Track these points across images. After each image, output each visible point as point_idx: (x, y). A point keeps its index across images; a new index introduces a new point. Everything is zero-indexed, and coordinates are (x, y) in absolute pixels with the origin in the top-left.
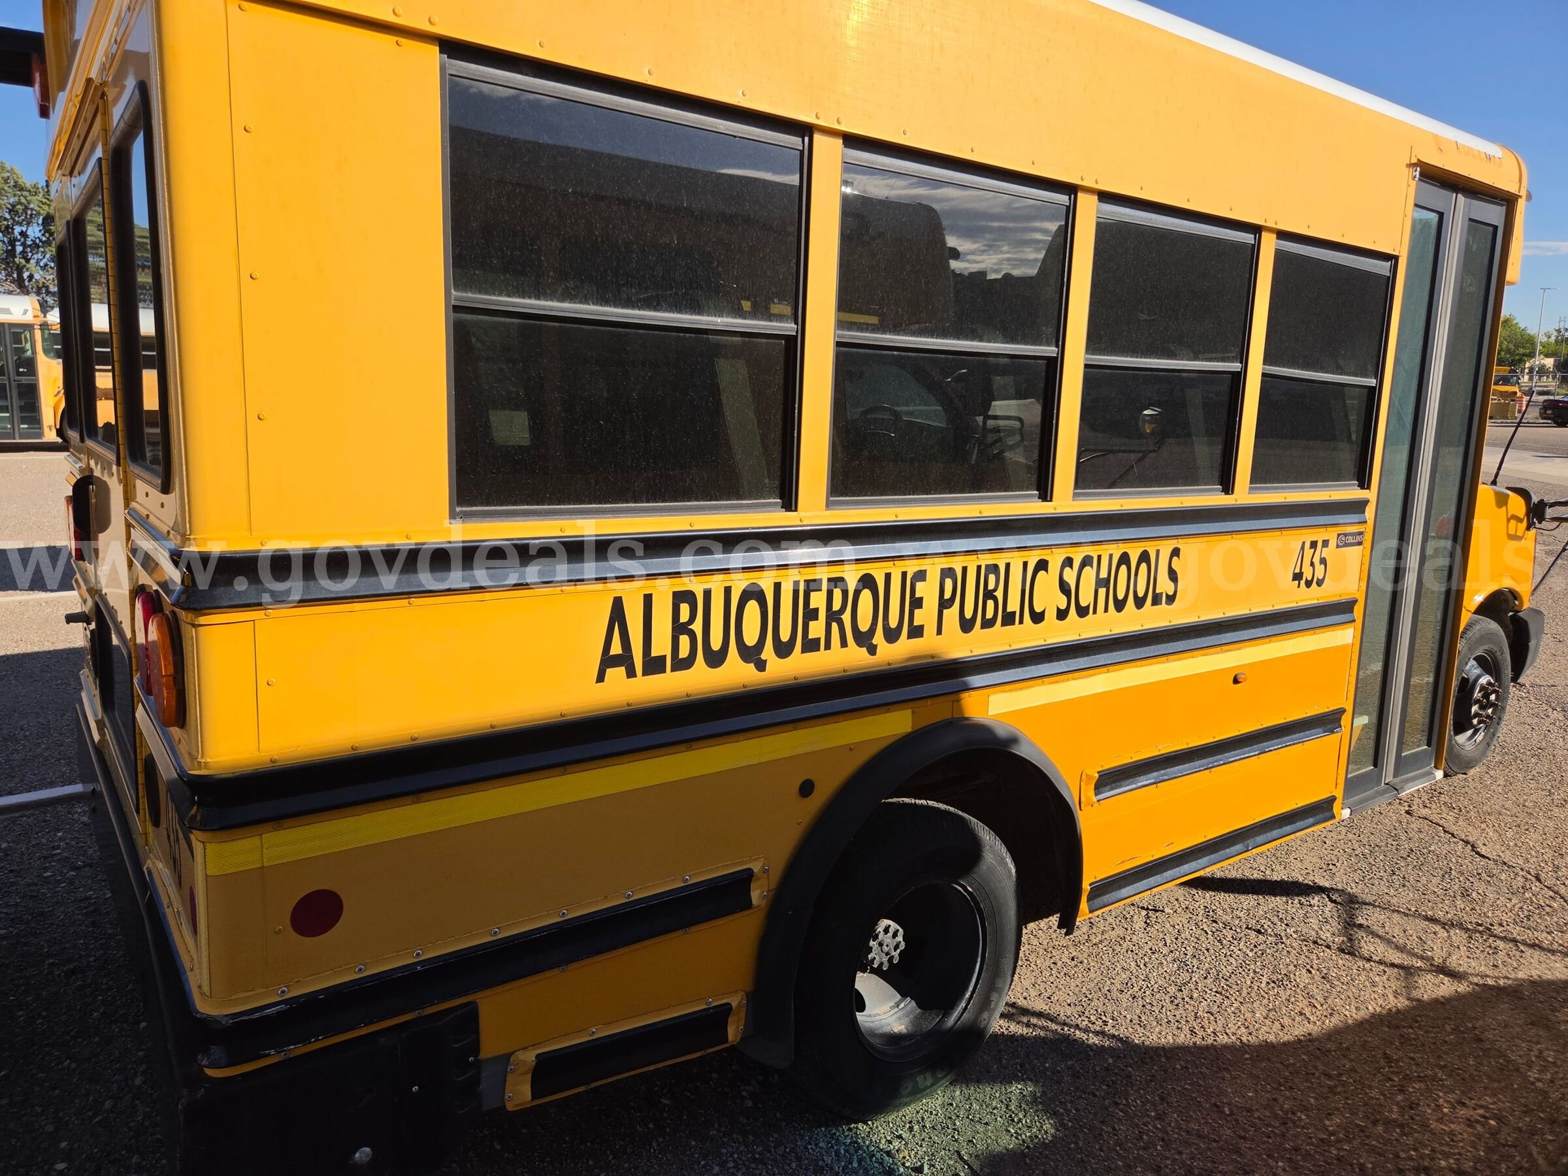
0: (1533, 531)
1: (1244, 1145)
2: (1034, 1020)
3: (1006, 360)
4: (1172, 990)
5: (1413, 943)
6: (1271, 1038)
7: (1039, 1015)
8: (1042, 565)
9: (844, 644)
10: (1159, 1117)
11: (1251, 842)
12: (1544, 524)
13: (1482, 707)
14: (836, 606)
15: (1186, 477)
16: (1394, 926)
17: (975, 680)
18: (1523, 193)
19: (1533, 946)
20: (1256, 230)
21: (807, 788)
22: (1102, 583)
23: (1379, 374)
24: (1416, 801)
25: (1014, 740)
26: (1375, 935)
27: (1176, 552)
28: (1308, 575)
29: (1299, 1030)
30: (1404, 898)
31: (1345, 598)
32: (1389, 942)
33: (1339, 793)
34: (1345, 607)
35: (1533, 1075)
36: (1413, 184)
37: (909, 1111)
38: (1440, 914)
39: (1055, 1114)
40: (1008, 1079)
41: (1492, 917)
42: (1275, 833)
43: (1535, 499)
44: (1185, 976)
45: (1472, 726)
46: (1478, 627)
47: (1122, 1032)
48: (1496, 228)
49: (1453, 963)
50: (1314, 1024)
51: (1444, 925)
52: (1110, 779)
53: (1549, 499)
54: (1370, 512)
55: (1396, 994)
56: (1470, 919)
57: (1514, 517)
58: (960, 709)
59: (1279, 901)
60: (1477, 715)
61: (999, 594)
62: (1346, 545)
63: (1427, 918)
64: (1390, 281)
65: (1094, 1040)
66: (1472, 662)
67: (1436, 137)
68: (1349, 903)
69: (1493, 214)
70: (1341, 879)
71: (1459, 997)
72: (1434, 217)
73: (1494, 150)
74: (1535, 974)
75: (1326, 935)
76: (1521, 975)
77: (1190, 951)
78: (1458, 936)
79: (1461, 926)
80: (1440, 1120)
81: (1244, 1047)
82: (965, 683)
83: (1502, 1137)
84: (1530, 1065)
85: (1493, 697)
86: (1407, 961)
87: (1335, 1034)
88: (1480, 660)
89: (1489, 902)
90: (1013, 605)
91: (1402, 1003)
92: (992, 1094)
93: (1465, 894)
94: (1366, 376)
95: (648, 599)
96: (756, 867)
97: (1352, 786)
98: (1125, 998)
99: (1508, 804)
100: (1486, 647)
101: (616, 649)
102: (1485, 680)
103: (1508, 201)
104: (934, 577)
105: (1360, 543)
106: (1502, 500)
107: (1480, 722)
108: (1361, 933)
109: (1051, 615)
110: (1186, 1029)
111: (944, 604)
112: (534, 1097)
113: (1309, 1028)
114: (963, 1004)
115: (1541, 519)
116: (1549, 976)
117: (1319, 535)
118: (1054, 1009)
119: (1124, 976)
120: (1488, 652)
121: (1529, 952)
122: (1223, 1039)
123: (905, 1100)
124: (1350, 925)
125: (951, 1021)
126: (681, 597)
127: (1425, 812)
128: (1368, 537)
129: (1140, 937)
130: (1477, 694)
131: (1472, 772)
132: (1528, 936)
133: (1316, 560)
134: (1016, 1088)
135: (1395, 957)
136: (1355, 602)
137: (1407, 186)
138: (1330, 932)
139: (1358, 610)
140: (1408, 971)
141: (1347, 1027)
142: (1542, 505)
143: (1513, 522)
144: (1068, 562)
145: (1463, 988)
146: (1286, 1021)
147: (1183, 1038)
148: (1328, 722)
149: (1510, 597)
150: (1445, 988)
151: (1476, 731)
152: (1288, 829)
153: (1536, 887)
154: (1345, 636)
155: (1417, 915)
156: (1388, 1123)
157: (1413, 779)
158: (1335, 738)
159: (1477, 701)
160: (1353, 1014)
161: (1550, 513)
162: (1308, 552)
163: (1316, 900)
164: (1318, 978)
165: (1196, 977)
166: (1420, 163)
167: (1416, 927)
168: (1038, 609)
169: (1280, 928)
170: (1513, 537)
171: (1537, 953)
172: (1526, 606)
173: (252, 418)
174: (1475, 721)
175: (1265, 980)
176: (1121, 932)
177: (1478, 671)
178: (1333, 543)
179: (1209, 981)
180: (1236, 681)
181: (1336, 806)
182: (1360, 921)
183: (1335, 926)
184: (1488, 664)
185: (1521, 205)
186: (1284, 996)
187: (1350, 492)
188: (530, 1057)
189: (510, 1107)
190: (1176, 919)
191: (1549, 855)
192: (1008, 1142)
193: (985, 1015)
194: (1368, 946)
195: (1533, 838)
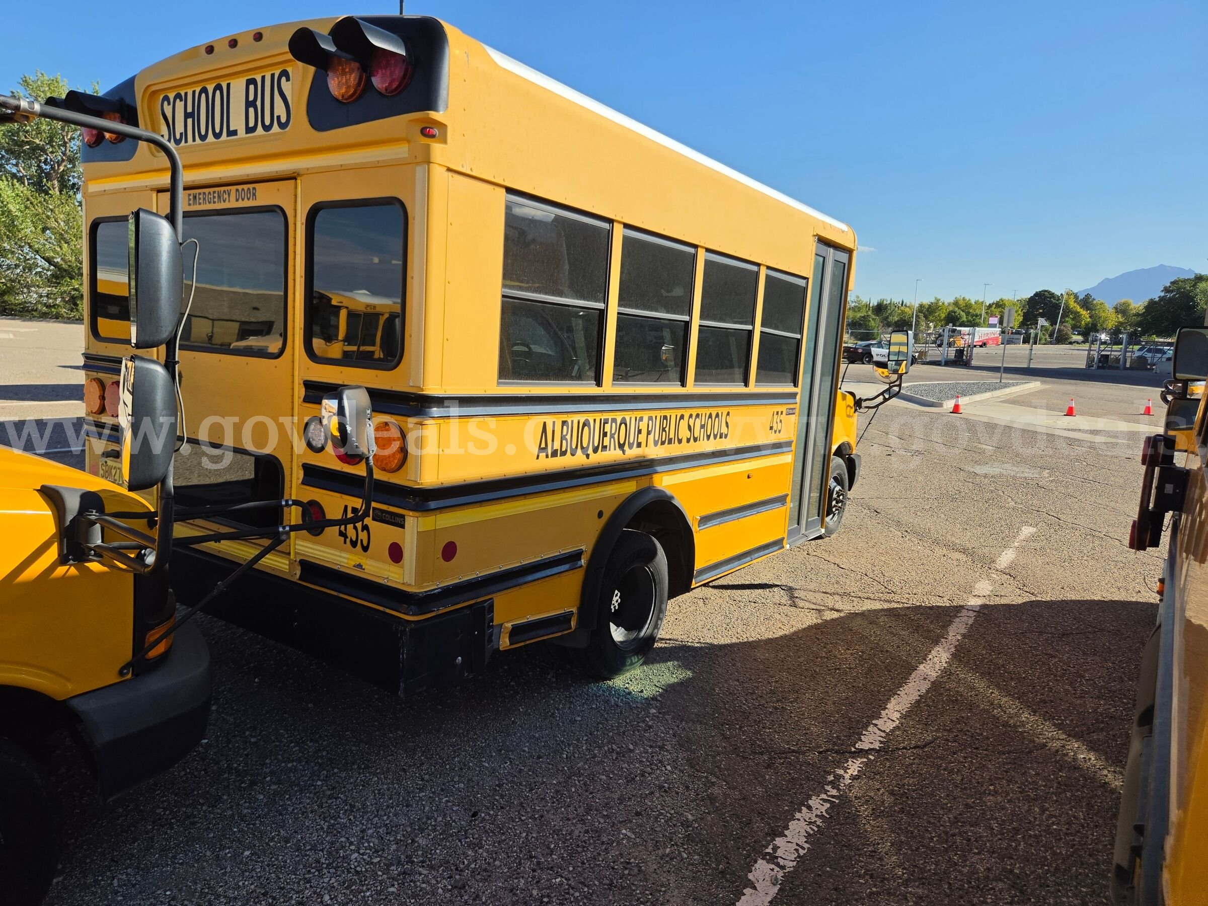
0: (857, 413)
1: (768, 670)
2: (668, 642)
3: (667, 322)
4: (725, 626)
5: (819, 601)
6: (770, 637)
7: (670, 639)
8: (682, 417)
9: (615, 449)
10: (734, 665)
11: (753, 557)
12: (861, 410)
13: (837, 502)
14: (613, 432)
15: (731, 380)
16: (810, 596)
17: (659, 469)
18: (855, 249)
19: (867, 598)
20: (759, 265)
21: (600, 514)
22: (702, 426)
23: (801, 333)
24: (810, 549)
25: (672, 497)
26: (803, 600)
27: (728, 414)
28: (775, 428)
29: (780, 633)
30: (812, 586)
31: (788, 440)
32: (810, 602)
33: (785, 536)
34: (789, 444)
35: (872, 638)
36: (815, 244)
37: (628, 675)
38: (828, 591)
39: (690, 669)
40: (666, 661)
41: (849, 590)
42: (762, 553)
43: (857, 398)
44: (728, 621)
45: (833, 512)
46: (834, 461)
47: (708, 641)
48: (845, 264)
49: (837, 607)
50: (787, 631)
51: (831, 594)
52: (705, 520)
53: (864, 398)
54: (798, 397)
55: (816, 618)
56: (840, 591)
57: (849, 406)
58: (653, 483)
59: (760, 591)
60: (835, 506)
61: (667, 429)
62: (790, 414)
63: (823, 592)
64: (805, 289)
65: (697, 645)
66: (832, 480)
67: (823, 222)
68: (791, 589)
69: (843, 257)
70: (784, 581)
71: (841, 618)
72: (821, 259)
73: (843, 227)
74: (869, 608)
75: (783, 601)
76: (864, 609)
77: (728, 612)
78: (837, 598)
79: (838, 594)
80: (841, 655)
81: (760, 641)
82: (655, 470)
83: (864, 657)
84: (871, 636)
85: (841, 497)
86: (818, 608)
87: (795, 633)
88: (835, 479)
89: (848, 585)
90: (672, 436)
91: (819, 621)
92: (663, 666)
93: (837, 582)
94: (796, 333)
95: (554, 423)
96: (583, 548)
97: (791, 533)
98: (705, 630)
99: (850, 548)
100: (838, 472)
101: (543, 445)
102: (838, 488)
103: (850, 252)
104: (646, 419)
105: (794, 414)
106: (844, 397)
107: (836, 510)
108: (797, 600)
109: (684, 440)
110: (735, 638)
111: (649, 433)
112: (511, 644)
113: (785, 632)
114: (647, 626)
115: (860, 407)
116: (874, 608)
117: (779, 409)
118: (675, 637)
119: (702, 623)
120: (839, 474)
121: (866, 601)
122: (751, 639)
123: (628, 668)
124: (792, 597)
125: (642, 634)
126: (564, 423)
127: (815, 553)
128: (797, 411)
129: (703, 608)
130: (835, 496)
131: (832, 536)
132: (866, 595)
133: (778, 421)
134: (670, 664)
135: (814, 607)
136: (792, 442)
137: (812, 246)
138: (785, 599)
139: (794, 445)
140: (819, 611)
141: (799, 630)
142: (860, 400)
143: (849, 408)
144: (691, 416)
145: (842, 615)
146: (775, 631)
147: (734, 640)
148: (782, 500)
149: (848, 447)
150: (836, 615)
151: (834, 514)
152: (767, 551)
153: (866, 578)
154: (787, 458)
155: (819, 591)
156: (821, 657)
157: (813, 532)
158: (784, 507)
159: (835, 499)
160: (800, 626)
161: (864, 404)
162: (775, 416)
163: (776, 589)
164: (784, 616)
165: (733, 620)
166: (817, 235)
167: (819, 596)
168: (680, 438)
169: (763, 601)
170: (849, 416)
171: (869, 601)
172: (854, 452)
173: (445, 340)
174: (834, 509)
175: (762, 619)
176: (694, 608)
177: (835, 484)
178: (784, 413)
179: (739, 621)
180: (749, 477)
181: (785, 541)
182: (796, 595)
183: (786, 598)
184: (839, 481)
185: (855, 254)
186: (771, 623)
187: (789, 388)
188: (509, 625)
189: (501, 649)
190: (717, 601)
191: (869, 566)
192: (673, 680)
193: (656, 631)
194: (801, 603)
195: (863, 560)
